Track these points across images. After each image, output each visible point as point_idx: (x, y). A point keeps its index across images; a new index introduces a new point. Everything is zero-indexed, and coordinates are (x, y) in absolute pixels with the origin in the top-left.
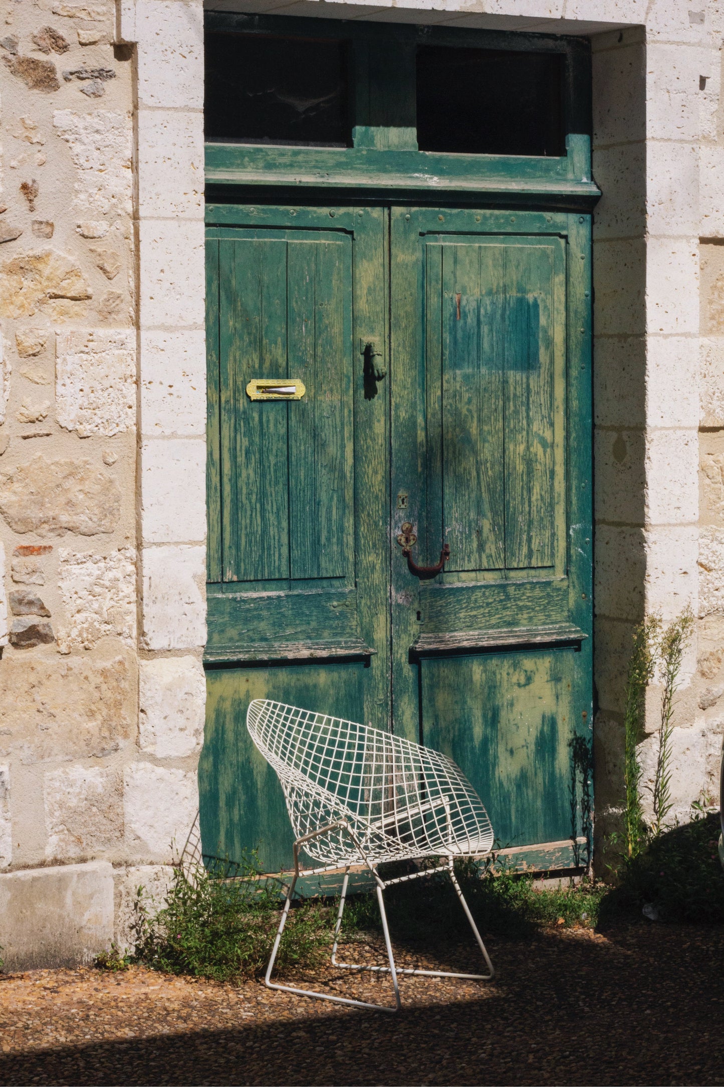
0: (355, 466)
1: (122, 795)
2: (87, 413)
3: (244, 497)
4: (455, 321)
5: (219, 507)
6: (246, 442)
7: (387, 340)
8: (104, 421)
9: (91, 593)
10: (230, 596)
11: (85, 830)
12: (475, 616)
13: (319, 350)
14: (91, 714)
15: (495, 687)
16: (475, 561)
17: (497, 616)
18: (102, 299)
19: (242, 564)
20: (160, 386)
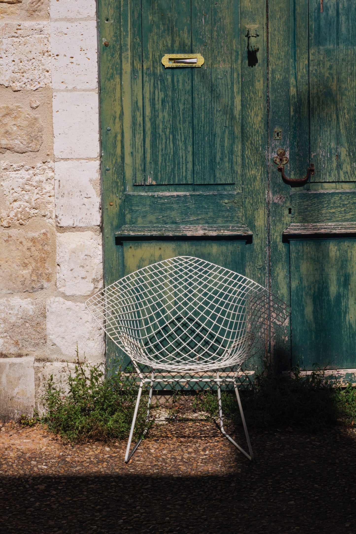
0: (242, 110)
1: (45, 317)
2: (18, 76)
3: (160, 130)
4: (319, 12)
5: (142, 137)
6: (162, 95)
7: (265, 27)
8: (30, 80)
9: (23, 189)
10: (150, 194)
11: (20, 337)
12: (334, 213)
13: (215, 34)
14: (25, 265)
15: (347, 261)
16: (335, 175)
17: (351, 213)
18: (29, 2)
19: (159, 174)
20: (65, 57)
